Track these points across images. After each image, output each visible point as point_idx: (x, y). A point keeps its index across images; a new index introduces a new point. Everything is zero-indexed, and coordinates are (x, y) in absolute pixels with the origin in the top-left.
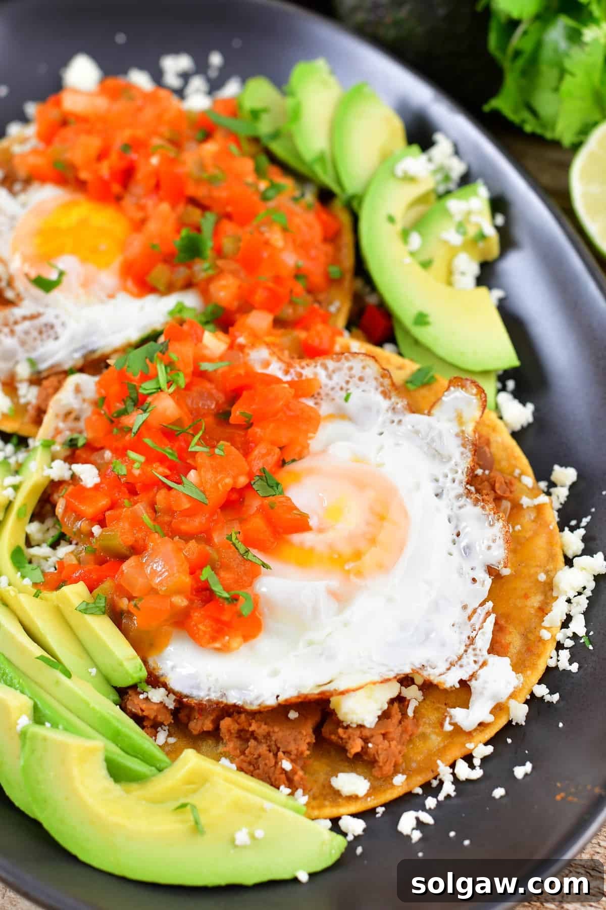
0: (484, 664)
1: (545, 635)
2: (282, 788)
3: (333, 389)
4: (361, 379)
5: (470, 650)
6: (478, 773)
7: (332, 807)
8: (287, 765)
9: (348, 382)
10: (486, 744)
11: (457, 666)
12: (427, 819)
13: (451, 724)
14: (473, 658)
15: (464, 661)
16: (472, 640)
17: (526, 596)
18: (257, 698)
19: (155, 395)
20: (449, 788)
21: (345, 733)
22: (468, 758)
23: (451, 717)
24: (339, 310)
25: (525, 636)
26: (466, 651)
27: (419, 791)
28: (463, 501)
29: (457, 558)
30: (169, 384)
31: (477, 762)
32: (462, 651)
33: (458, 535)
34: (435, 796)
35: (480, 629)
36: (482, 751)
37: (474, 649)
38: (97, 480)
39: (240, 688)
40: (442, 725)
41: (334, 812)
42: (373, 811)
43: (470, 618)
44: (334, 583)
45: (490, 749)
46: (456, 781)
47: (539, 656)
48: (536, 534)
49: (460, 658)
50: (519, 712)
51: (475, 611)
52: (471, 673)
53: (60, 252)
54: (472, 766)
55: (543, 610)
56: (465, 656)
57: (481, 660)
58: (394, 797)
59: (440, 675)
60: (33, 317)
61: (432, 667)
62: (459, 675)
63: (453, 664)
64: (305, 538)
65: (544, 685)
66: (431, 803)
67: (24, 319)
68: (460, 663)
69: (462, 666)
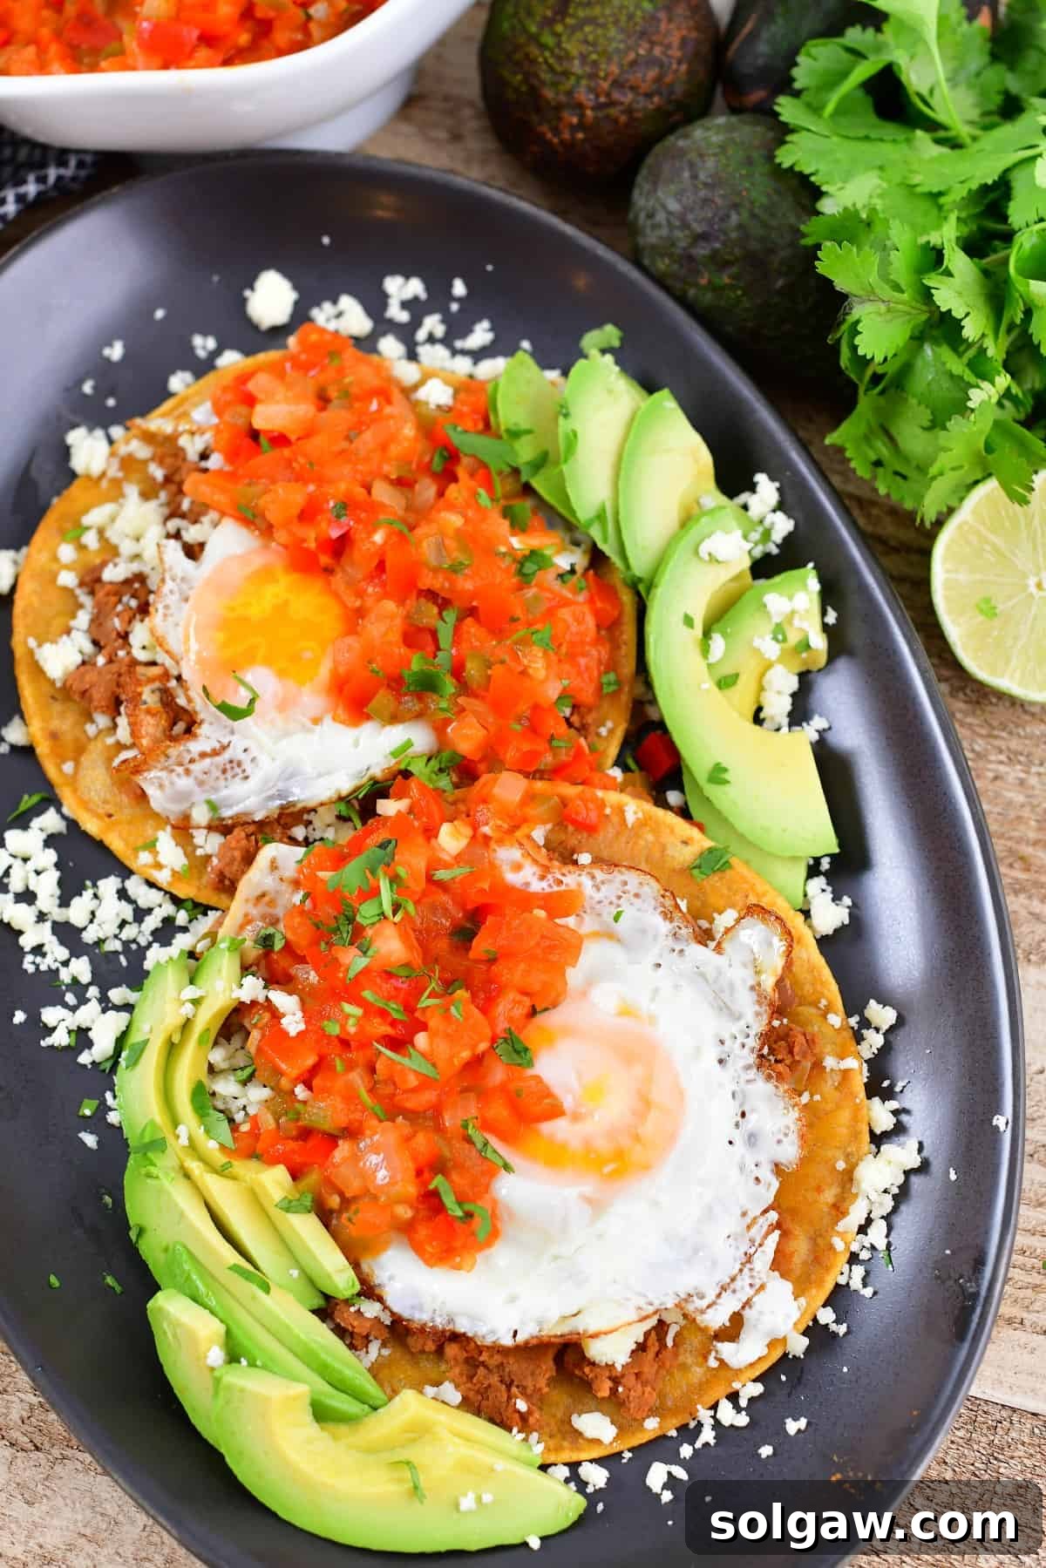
0: (762, 1287)
1: (839, 1244)
2: (515, 1431)
3: (600, 902)
4: (637, 895)
5: (746, 1270)
6: (742, 1420)
7: (572, 1450)
8: (522, 1405)
9: (619, 897)
10: (757, 1379)
11: (729, 1292)
12: (681, 1473)
13: (716, 1358)
14: (749, 1281)
15: (738, 1284)
16: (749, 1258)
17: (819, 1190)
18: (493, 1332)
19: (377, 925)
20: (708, 1436)
21: (591, 1371)
22: (733, 1397)
23: (717, 1352)
24: (611, 732)
25: (814, 1240)
26: (741, 1270)
27: (674, 1433)
28: (753, 1073)
29: (740, 1147)
30: (396, 908)
31: (743, 1403)
32: (736, 1271)
33: (743, 1115)
34: (692, 1443)
35: (760, 1245)
36: (750, 1390)
37: (751, 1270)
38: (302, 1027)
39: (473, 1318)
40: (706, 1358)
41: (575, 1457)
42: (619, 1454)
43: (749, 1227)
44: (588, 1188)
45: (758, 1389)
46: (717, 1425)
47: (828, 1269)
48: (838, 1107)
49: (733, 1279)
50: (799, 1345)
51: (753, 1222)
52: (744, 1300)
53: (250, 658)
54: (738, 1409)
55: (839, 1210)
56: (739, 1277)
57: (758, 1283)
58: (644, 1441)
59: (709, 1307)
60: (215, 753)
61: (702, 1297)
62: (729, 1305)
63: (724, 1288)
64: (557, 1128)
65: (829, 1309)
66: (686, 1451)
67: (203, 755)
68: (732, 1286)
69: (734, 1291)
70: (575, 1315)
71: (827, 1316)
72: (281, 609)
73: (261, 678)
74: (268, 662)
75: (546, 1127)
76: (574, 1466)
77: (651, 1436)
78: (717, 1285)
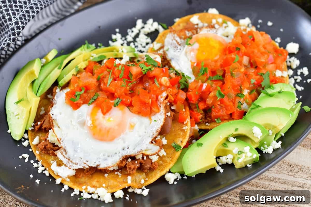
1: (84, 187)
2: (34, 124)
6: (40, 171)
7: (31, 138)
8: (39, 123)
9: (159, 120)
10: (50, 174)
12: (26, 161)
14: (71, 165)
15: (70, 163)
17: (97, 181)
20: (35, 165)
22: (45, 170)
23: (54, 162)
26: (74, 163)
27: (36, 159)
29: (103, 157)
30: (144, 70)
31: (44, 172)
34: (34, 163)
35: (80, 166)
36: (47, 173)
37: (74, 165)
42: (31, 148)
46: (38, 167)
47: (77, 186)
49: (71, 162)
50: (58, 181)
51: (85, 164)
52: (67, 165)
56: (72, 163)
57: (71, 167)
59: (64, 156)
60: (178, 43)
61: (66, 153)
62: (65, 161)
63: (69, 160)
64: (100, 114)
65: (68, 188)
66: (32, 161)
67: (177, 41)
68: (69, 162)
69: (68, 162)
70: (58, 127)
71: (66, 187)
72: (214, 47)
73: (196, 46)
74: (200, 47)
75: (100, 111)
76: (28, 139)
77: (35, 153)
78: (69, 158)
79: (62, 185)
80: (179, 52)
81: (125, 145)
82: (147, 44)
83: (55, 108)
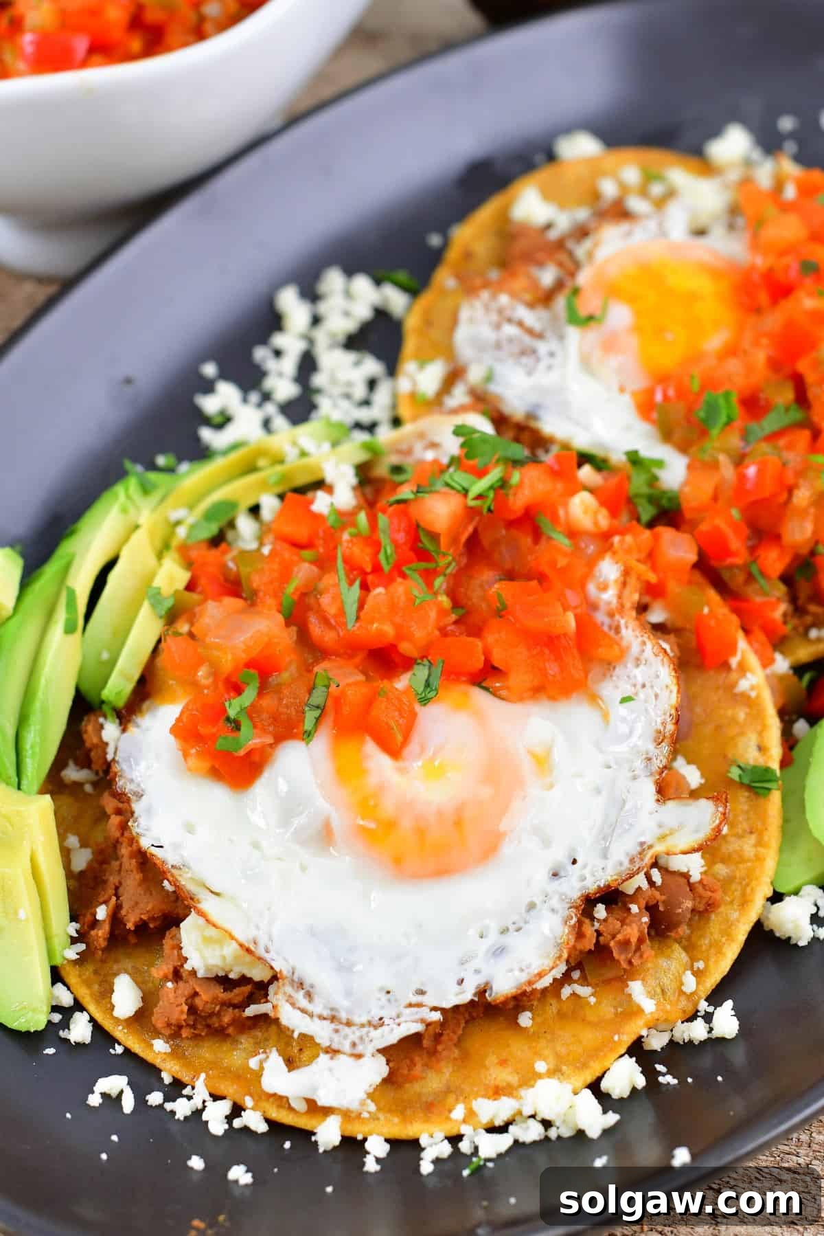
0: (359, 1055)
1: (458, 1112)
2: (75, 925)
3: (629, 677)
4: (656, 697)
5: (365, 1029)
6: (217, 1127)
7: (92, 995)
8: (102, 913)
9: (644, 686)
10: (268, 1121)
11: (333, 1026)
12: (128, 1104)
13: (261, 1062)
14: (356, 1039)
15: (347, 1030)
16: (381, 1022)
17: (503, 1063)
19: (452, 492)
20: (182, 1108)
21: (171, 949)
22: (237, 1110)
23: (267, 1058)
24: (817, 640)
25: (448, 1091)
26: (363, 1026)
27: (167, 1078)
28: (562, 905)
29: (484, 945)
30: (480, 497)
31: (237, 1123)
32: (359, 1021)
33: (518, 929)
34: (167, 1099)
35: (399, 1024)
36: (253, 1120)
37: (369, 1033)
40: (255, 1053)
41: (87, 1001)
42: (113, 1041)
43: (410, 1005)
44: (339, 822)
45: (262, 1127)
46: (198, 1113)
47: (425, 1119)
48: (595, 1025)
49: (349, 1024)
50: (328, 1134)
51: (419, 1005)
52: (335, 1046)
53: (631, 299)
54: (230, 1119)
55: (497, 1092)
56: (354, 1028)
57: (360, 1049)
58: (142, 1054)
59: (303, 1011)
60: (530, 332)
61: (309, 995)
62: (322, 1032)
63: (333, 1019)
64: (378, 761)
65: (387, 1147)
66: (155, 1098)
67: (520, 324)
68: (340, 1027)
69: (337, 1031)
70: (212, 892)
71: (377, 1148)
72: (692, 298)
73: (620, 316)
74: (638, 314)
75: (370, 747)
76: (78, 1006)
77: (149, 1057)
78: (332, 1009)
79: (352, 1146)
80: (550, 368)
81: (559, 855)
82: (372, 384)
83: (149, 811)
